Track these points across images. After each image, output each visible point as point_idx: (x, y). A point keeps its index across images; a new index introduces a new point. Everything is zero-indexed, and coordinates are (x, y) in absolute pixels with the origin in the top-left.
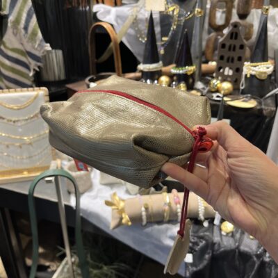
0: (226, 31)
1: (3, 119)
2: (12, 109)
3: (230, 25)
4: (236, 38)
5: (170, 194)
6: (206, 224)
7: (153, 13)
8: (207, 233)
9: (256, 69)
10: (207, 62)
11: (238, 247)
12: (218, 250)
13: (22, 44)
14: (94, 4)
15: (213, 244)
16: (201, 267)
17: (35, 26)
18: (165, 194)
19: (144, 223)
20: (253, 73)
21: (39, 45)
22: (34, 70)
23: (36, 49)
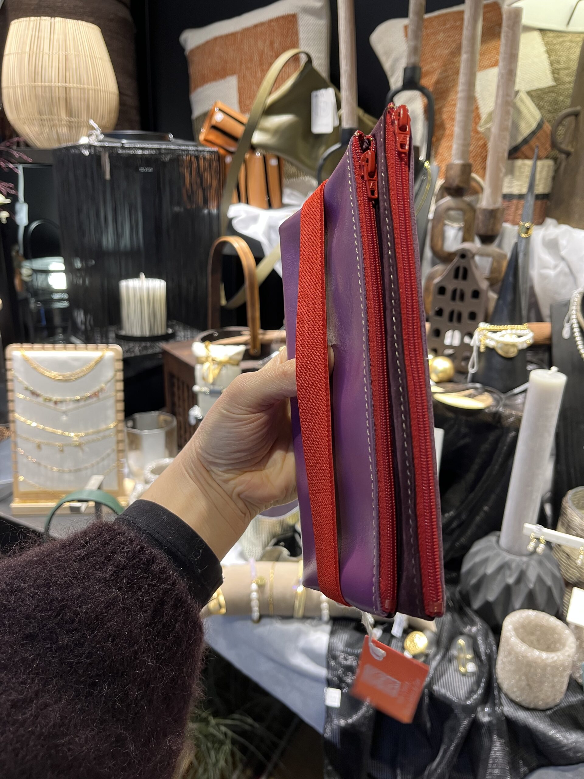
1: (38, 396)
2: (53, 379)
4: (465, 277)
9: (496, 336)
11: (429, 686)
14: (231, 203)
16: (355, 717)
20: (492, 344)
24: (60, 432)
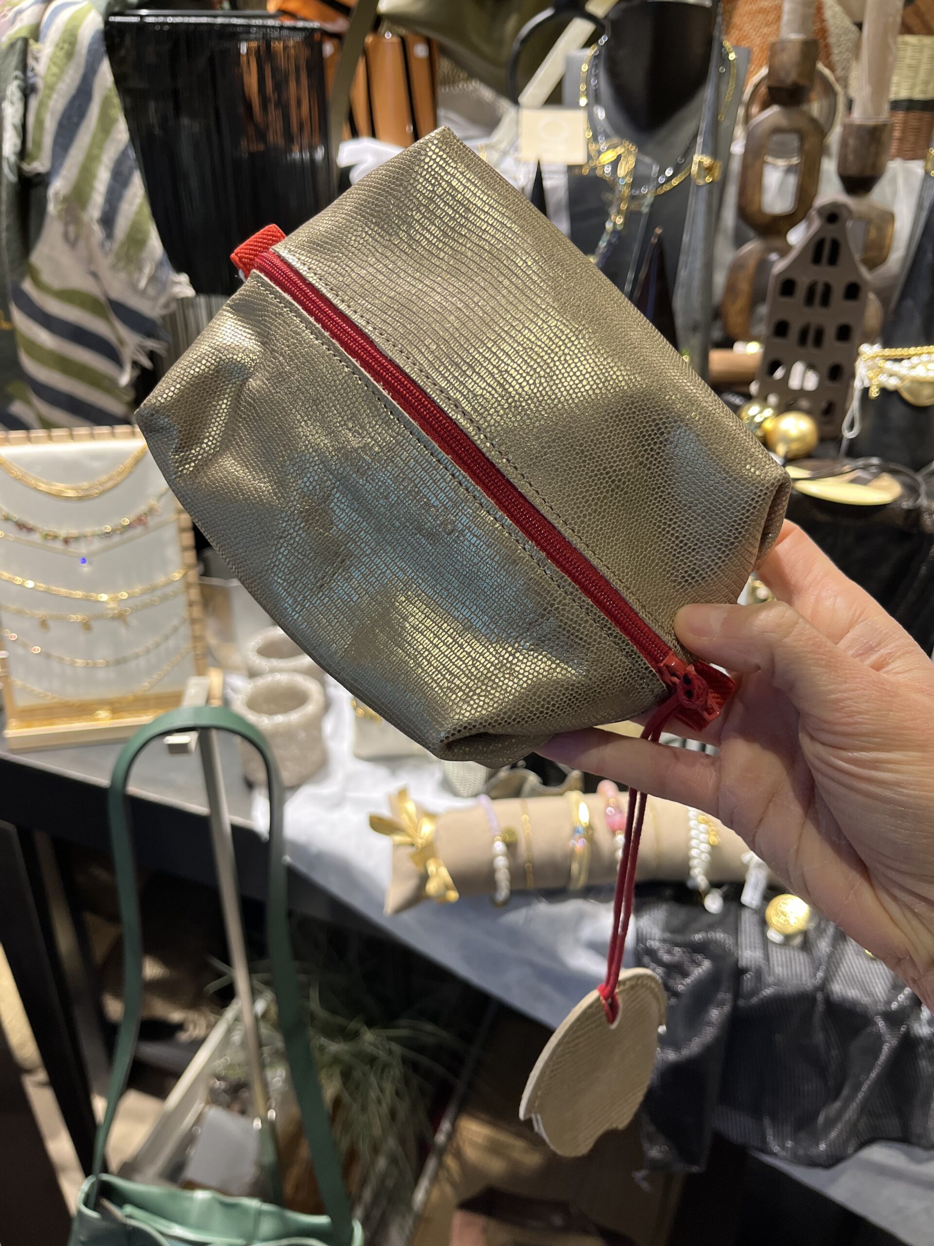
0: (797, 237)
1: (30, 530)
2: (58, 496)
3: (813, 213)
4: (833, 260)
5: (591, 797)
6: (713, 903)
7: (544, 168)
8: (719, 936)
9: (902, 368)
10: (727, 343)
11: (823, 987)
12: (755, 992)
13: (95, 275)
14: (341, 140)
15: (739, 972)
16: (694, 1046)
17: (139, 213)
18: (575, 796)
19: (503, 893)
20: (892, 383)
21: (153, 279)
22: (135, 364)
23: (143, 293)
24: (79, 594)
